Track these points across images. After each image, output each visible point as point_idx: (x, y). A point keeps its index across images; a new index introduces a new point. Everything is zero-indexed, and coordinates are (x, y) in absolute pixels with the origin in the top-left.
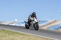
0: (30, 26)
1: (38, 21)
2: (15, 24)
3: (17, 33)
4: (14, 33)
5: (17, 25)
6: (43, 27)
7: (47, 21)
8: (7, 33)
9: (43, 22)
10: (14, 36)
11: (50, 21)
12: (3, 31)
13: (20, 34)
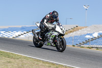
0: (46, 43)
1: (63, 32)
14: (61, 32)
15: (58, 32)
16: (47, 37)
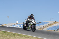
2: (16, 26)
3: (18, 35)
4: (15, 35)
5: (18, 27)
6: (43, 28)
7: (47, 23)
8: (8, 35)
9: (44, 23)
10: (15, 38)
11: (50, 22)
12: (4, 33)
13: (21, 36)
14: (34, 23)
15: (33, 23)
16: (28, 25)
